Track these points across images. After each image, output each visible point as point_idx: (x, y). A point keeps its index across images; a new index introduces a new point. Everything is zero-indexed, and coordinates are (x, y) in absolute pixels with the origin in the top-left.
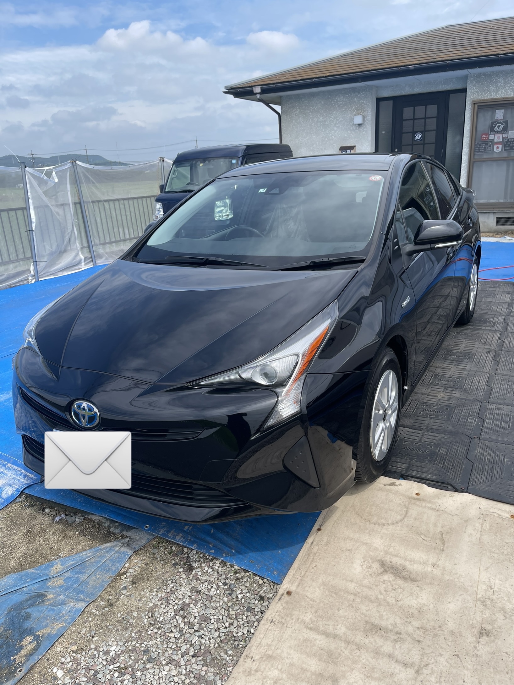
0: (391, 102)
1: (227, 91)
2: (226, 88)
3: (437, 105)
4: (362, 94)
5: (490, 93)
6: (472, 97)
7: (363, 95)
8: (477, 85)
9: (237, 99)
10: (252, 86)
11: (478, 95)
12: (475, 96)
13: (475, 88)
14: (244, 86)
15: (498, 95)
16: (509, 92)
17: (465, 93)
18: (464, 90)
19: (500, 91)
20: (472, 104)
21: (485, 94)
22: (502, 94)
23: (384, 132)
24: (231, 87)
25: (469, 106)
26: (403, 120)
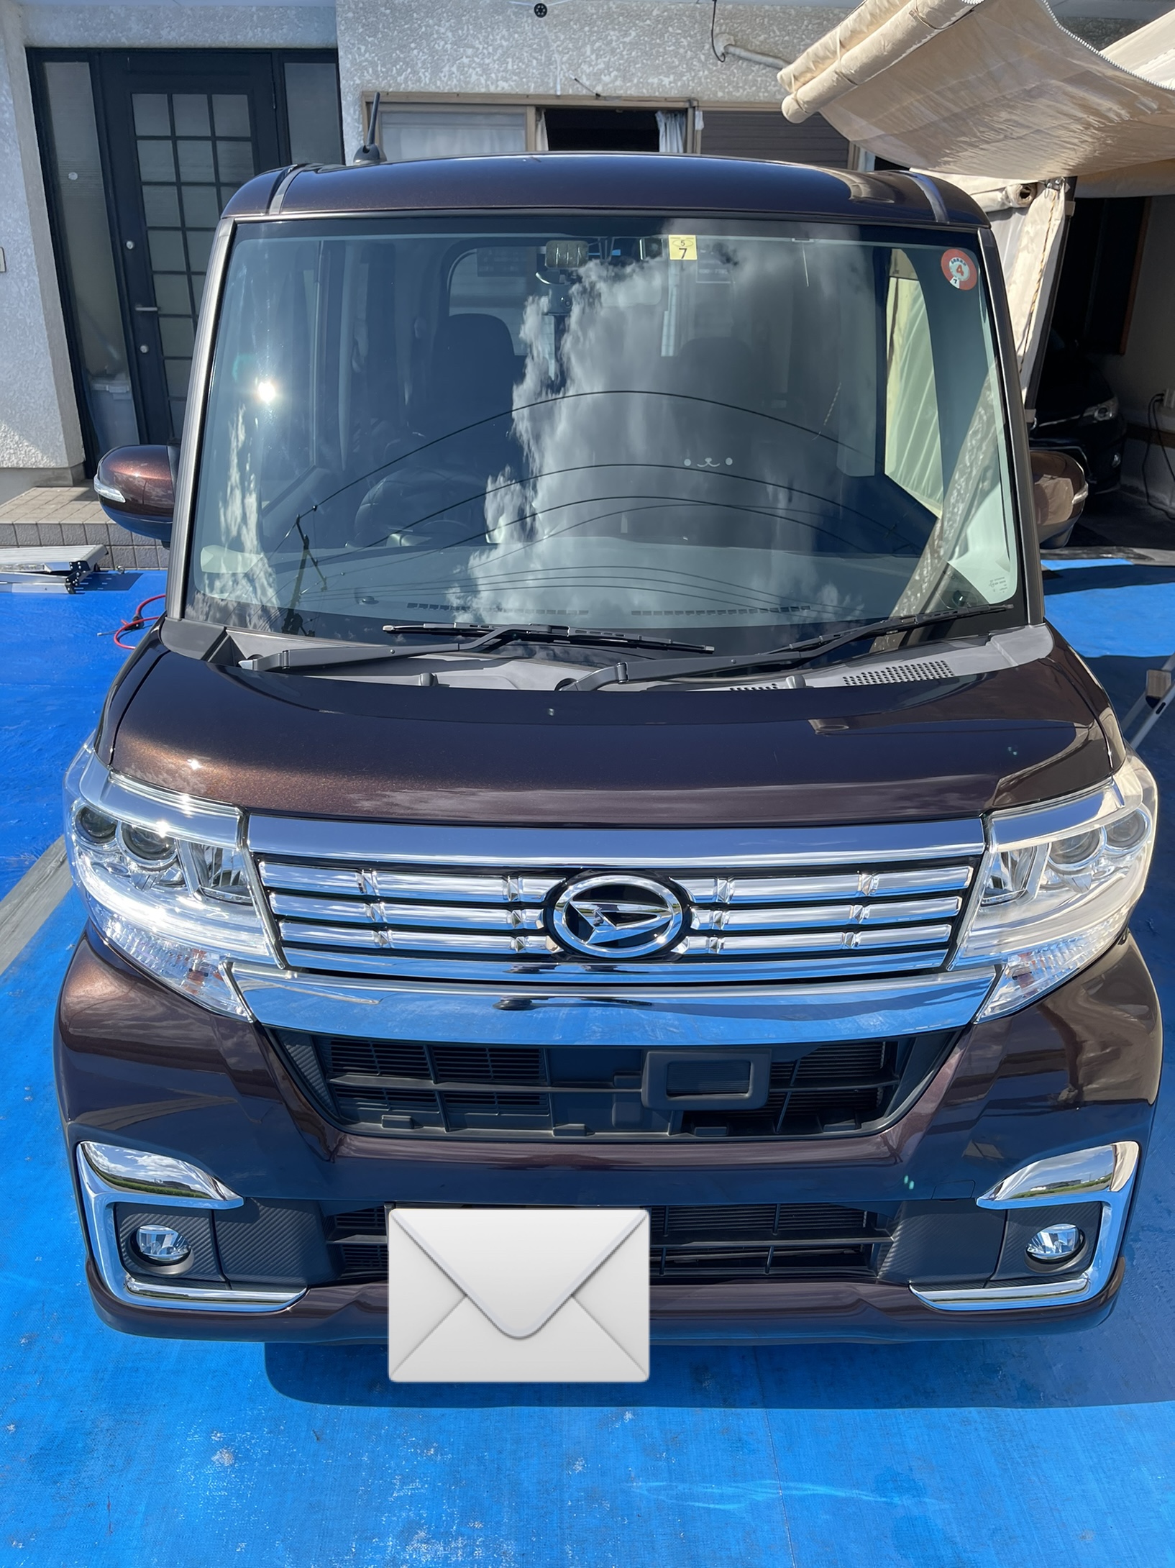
0: (83, 69)
3: (246, 97)
5: (414, 72)
6: (358, 82)
8: (370, 40)
11: (375, 72)
12: (368, 76)
13: (363, 51)
15: (439, 83)
16: (474, 77)
17: (334, 65)
18: (329, 55)
19: (446, 69)
20: (361, 106)
21: (399, 73)
22: (450, 78)
23: (74, 176)
25: (352, 111)
26: (133, 139)
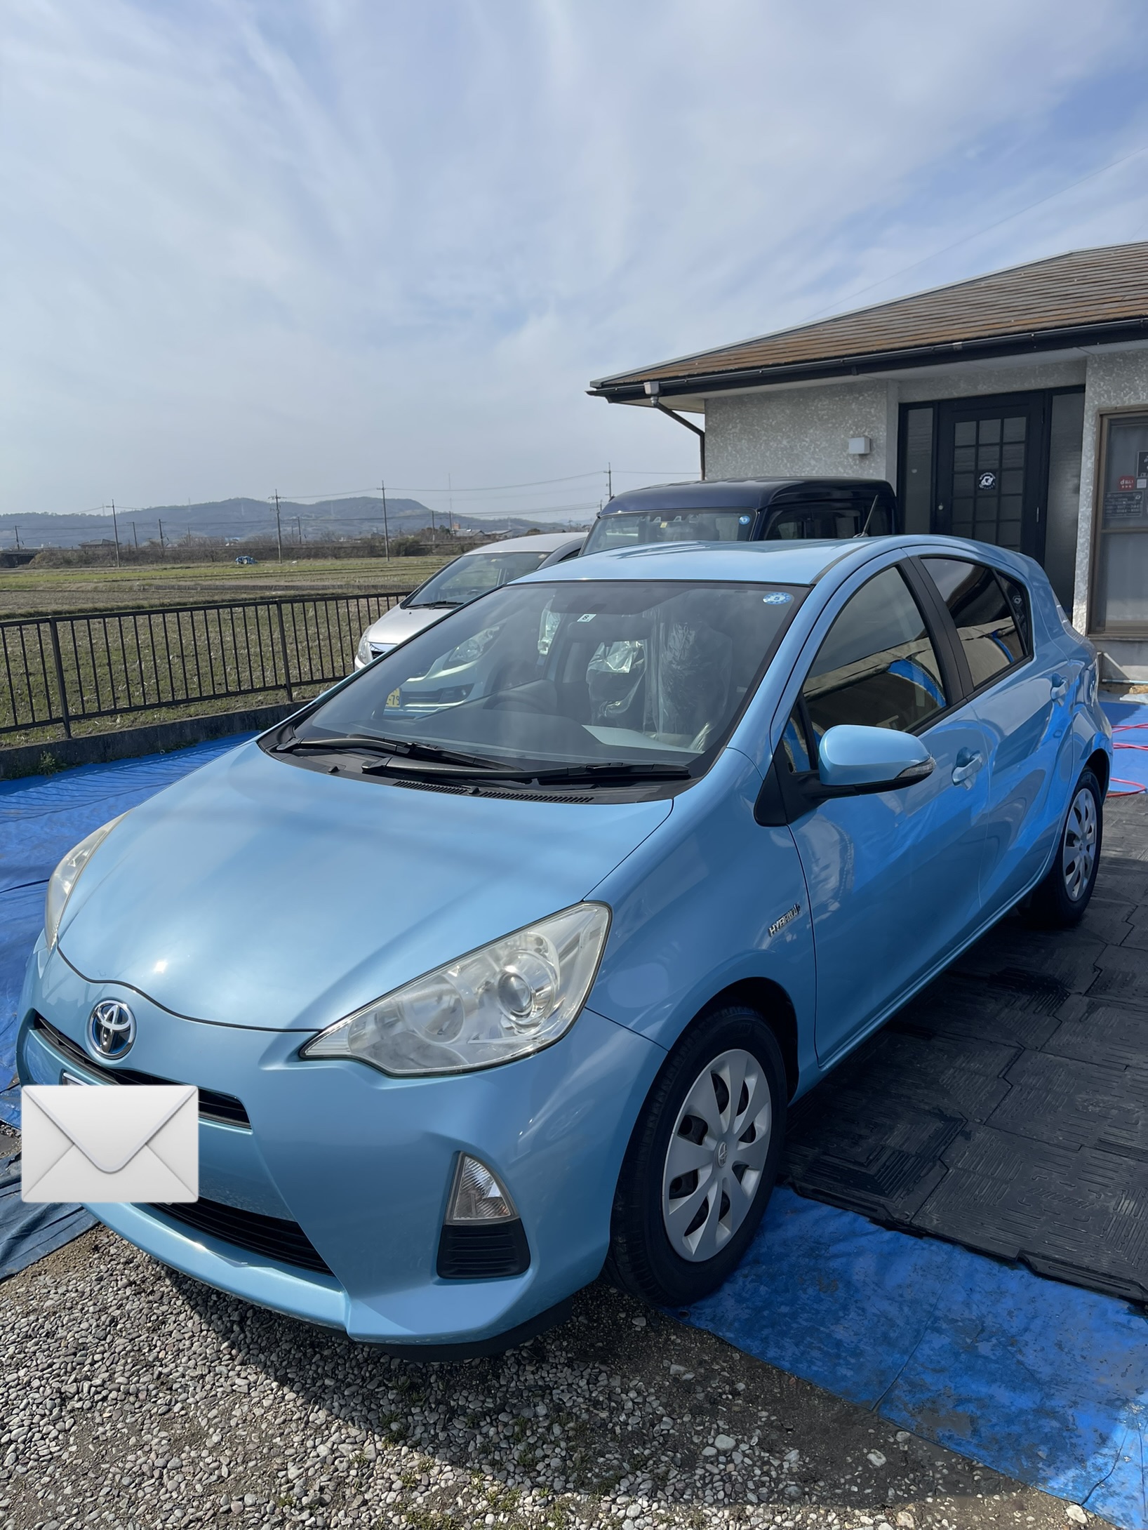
0: (930, 412)
1: (595, 390)
2: (593, 384)
3: (1024, 419)
4: (866, 395)
5: (1136, 393)
6: (1096, 403)
7: (869, 398)
8: (1107, 378)
9: (614, 405)
10: (642, 382)
11: (1109, 398)
12: (1103, 400)
13: (1102, 384)
14: (628, 381)
17: (1082, 395)
18: (1081, 389)
20: (1096, 417)
21: (1125, 396)
23: (915, 471)
24: (602, 383)
25: (1090, 420)
26: (954, 447)
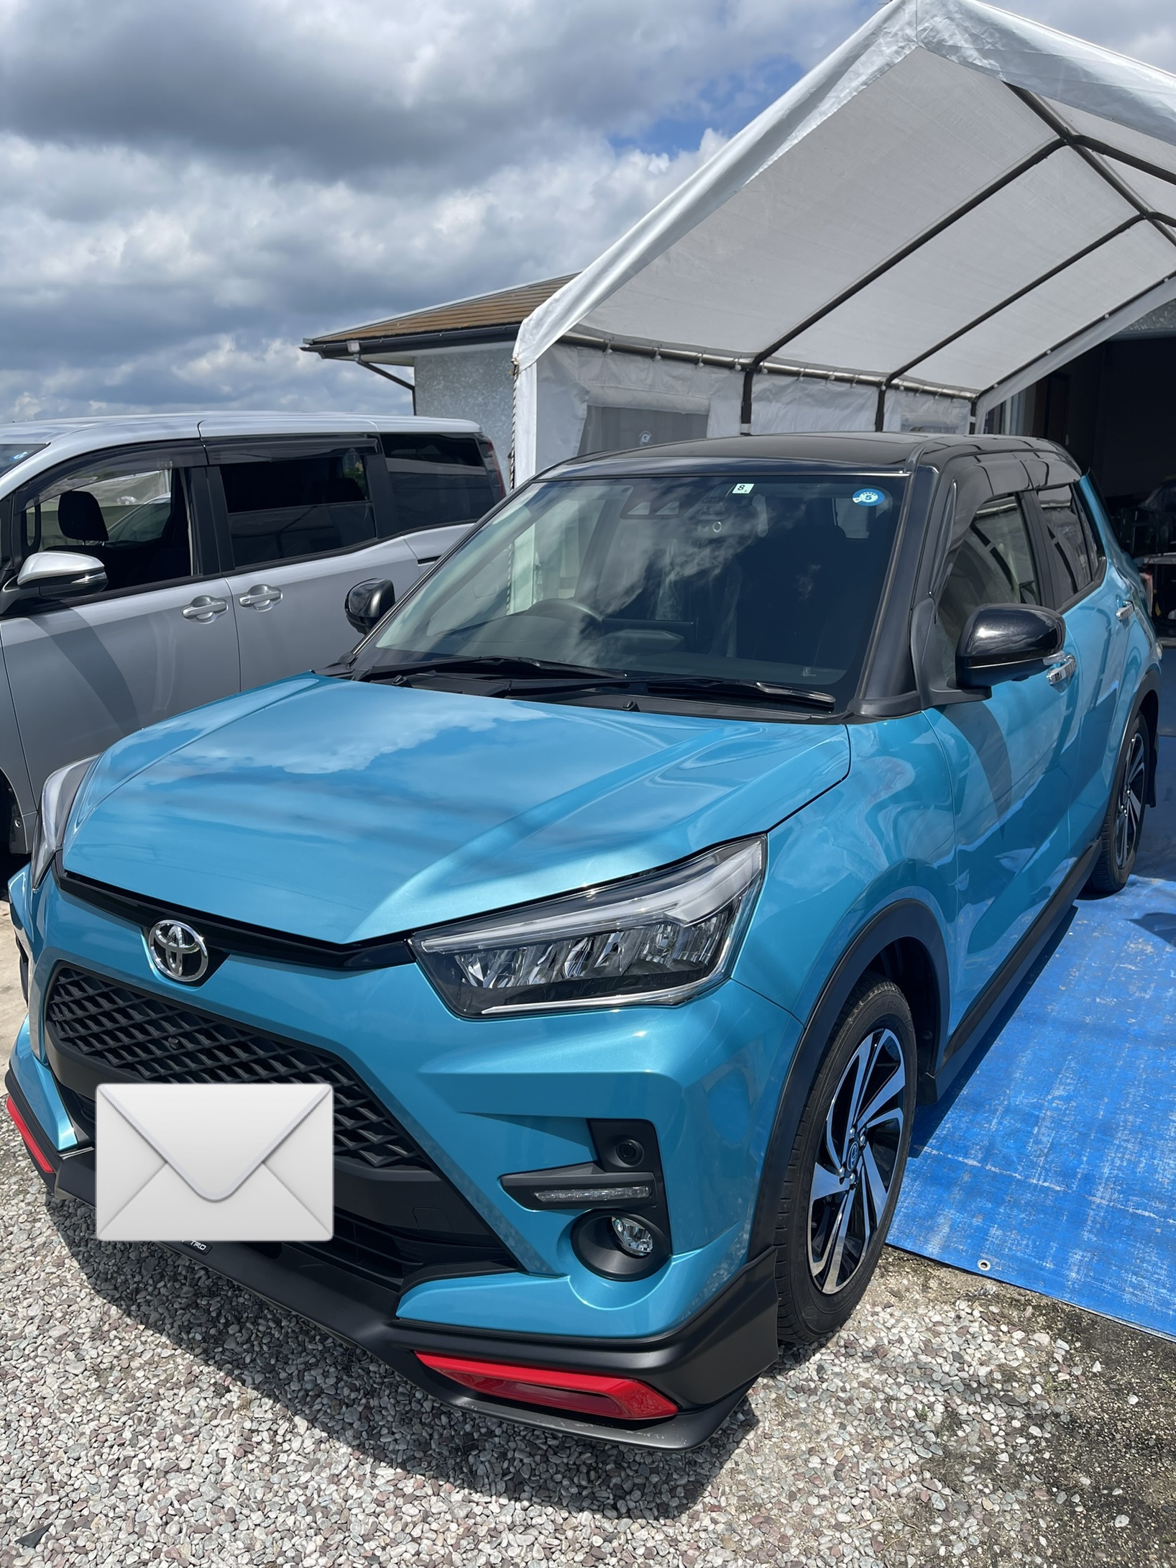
1: (307, 346)
2: (305, 341)
9: (327, 360)
10: (345, 341)
14: (334, 339)
24: (313, 340)
